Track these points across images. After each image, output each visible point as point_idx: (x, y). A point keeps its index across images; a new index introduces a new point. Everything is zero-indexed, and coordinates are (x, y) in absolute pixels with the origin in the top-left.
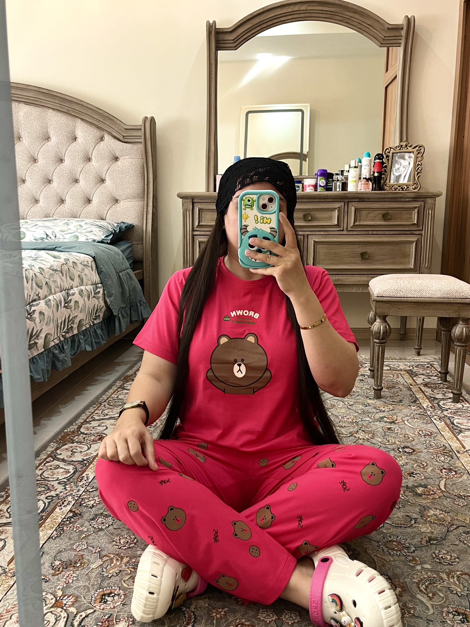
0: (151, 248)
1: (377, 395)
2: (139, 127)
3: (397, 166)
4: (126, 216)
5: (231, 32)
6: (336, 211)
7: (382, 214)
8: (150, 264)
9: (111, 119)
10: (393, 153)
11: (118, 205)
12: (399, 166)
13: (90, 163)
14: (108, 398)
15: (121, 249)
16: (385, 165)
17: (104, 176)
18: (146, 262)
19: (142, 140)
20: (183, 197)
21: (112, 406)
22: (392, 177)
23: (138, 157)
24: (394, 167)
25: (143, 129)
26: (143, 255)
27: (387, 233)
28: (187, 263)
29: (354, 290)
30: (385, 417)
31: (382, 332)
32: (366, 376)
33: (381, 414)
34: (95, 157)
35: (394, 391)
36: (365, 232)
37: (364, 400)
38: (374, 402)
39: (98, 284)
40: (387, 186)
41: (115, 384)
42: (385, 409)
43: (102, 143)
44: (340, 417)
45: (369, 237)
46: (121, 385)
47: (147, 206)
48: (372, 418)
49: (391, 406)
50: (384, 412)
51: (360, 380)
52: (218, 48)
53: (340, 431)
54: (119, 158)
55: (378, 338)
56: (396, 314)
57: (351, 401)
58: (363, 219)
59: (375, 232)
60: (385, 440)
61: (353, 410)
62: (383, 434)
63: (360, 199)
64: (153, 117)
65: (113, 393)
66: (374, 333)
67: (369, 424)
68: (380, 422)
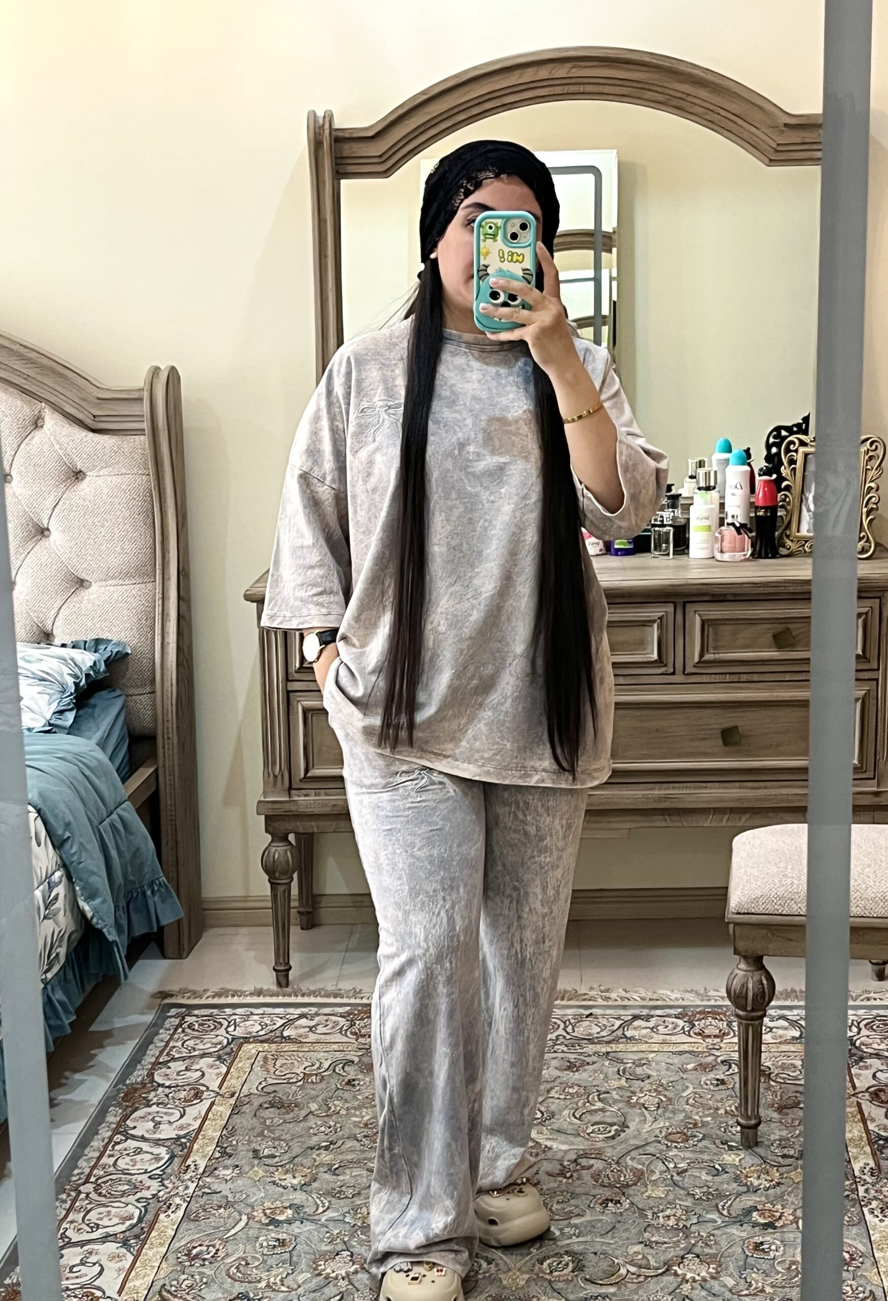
0: (177, 710)
1: (748, 1139)
2: (136, 395)
4: (107, 623)
5: (373, 138)
6: (655, 625)
7: (772, 632)
8: (176, 751)
9: (61, 375)
10: (806, 455)
11: (85, 593)
14: (93, 1168)
15: (98, 735)
16: (785, 484)
17: (45, 522)
18: (164, 747)
19: (146, 425)
21: (105, 1196)
22: (806, 515)
23: (136, 470)
24: (810, 491)
25: (144, 397)
26: (156, 720)
27: (787, 679)
28: (274, 763)
29: (708, 822)
30: (755, 1209)
31: (750, 994)
32: (733, 1066)
33: (748, 1201)
34: (20, 473)
35: (793, 1120)
36: (732, 676)
37: (715, 1154)
38: (737, 1159)
39: (53, 874)
40: (792, 541)
41: (104, 1117)
42: (760, 1181)
43: (38, 435)
44: (649, 1214)
45: (741, 688)
46: (119, 1124)
47: (163, 599)
48: (725, 1212)
49: (777, 1170)
50: (756, 1191)
51: (717, 1080)
52: (340, 174)
53: (644, 1257)
54: (84, 474)
55: (744, 1008)
56: (783, 951)
57: (684, 1159)
58: (724, 646)
59: (756, 677)
60: (743, 1281)
61: (683, 1188)
62: (741, 1263)
63: (713, 595)
64: (173, 370)
65: (102, 1149)
66: (732, 995)
67: (715, 1232)
68: (741, 1225)
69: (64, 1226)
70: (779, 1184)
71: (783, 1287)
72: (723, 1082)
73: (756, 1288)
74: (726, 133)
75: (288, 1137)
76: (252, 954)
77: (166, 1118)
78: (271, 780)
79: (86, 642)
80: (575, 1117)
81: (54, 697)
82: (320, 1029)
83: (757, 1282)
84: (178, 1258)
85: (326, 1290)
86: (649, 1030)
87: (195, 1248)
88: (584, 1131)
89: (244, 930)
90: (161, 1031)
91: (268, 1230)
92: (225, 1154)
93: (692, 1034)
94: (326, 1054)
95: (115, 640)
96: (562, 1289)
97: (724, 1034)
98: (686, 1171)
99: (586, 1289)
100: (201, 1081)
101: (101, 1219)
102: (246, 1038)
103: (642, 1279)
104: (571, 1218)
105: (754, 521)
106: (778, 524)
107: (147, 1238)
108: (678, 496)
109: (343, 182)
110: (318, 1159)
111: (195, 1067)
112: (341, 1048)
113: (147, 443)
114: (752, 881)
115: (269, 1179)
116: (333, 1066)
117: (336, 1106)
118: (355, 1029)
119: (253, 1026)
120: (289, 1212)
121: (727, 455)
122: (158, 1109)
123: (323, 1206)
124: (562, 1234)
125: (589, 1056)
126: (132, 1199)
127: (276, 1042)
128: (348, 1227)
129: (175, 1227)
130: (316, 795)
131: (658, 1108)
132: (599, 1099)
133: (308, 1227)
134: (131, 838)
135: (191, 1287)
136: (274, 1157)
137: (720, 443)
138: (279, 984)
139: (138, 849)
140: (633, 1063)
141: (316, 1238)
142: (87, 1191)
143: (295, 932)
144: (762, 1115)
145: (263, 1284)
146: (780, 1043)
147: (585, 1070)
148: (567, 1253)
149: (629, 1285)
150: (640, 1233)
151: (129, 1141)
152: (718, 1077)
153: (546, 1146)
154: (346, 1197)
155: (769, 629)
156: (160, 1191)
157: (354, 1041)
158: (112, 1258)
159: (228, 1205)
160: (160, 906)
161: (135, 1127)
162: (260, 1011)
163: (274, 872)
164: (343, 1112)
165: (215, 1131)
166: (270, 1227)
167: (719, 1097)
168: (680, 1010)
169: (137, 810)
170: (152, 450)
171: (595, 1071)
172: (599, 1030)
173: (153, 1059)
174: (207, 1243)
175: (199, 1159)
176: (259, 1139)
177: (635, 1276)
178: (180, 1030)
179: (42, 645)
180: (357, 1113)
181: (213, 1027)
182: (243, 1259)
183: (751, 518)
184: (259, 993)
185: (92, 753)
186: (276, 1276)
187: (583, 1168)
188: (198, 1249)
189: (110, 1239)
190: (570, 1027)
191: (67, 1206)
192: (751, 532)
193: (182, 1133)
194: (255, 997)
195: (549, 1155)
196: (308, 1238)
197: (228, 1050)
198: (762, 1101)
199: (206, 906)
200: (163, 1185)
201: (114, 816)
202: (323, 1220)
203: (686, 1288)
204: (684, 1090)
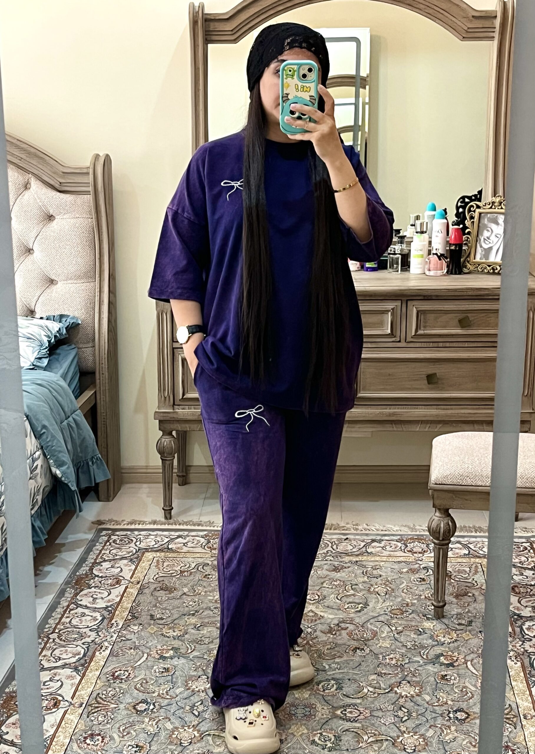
0: (108, 358)
1: (438, 614)
2: (85, 171)
3: (486, 234)
4: (67, 305)
5: (227, 19)
6: (390, 313)
7: (458, 318)
8: (107, 381)
9: (41, 158)
11: (54, 288)
12: (489, 233)
15: (61, 371)
17: (31, 246)
18: (100, 379)
21: (64, 641)
22: (479, 249)
23: (85, 216)
24: (482, 235)
25: (91, 171)
26: (95, 363)
27: (467, 346)
28: (164, 390)
29: (417, 428)
30: (442, 655)
31: (442, 530)
32: (430, 570)
33: (438, 650)
34: (17, 216)
35: (464, 602)
36: (434, 344)
37: (419, 622)
38: (432, 626)
39: (35, 453)
40: (471, 264)
41: (64, 594)
42: (445, 639)
43: (27, 194)
44: (381, 656)
45: (439, 351)
46: (72, 598)
47: (100, 292)
48: (425, 657)
49: (455, 633)
50: (442, 645)
51: (421, 578)
52: (208, 41)
53: (378, 683)
54: (54, 217)
55: (438, 539)
56: (462, 506)
57: (401, 625)
58: (430, 326)
59: (448, 345)
60: (434, 698)
61: (401, 642)
62: (434, 686)
63: (424, 296)
64: (107, 156)
65: (62, 613)
66: (431, 531)
67: (419, 668)
68: (434, 665)
69: (40, 658)
70: (456, 641)
71: (459, 701)
72: (424, 580)
73: (442, 702)
74: (437, 21)
75: (171, 608)
76: (150, 500)
77: (99, 596)
78: (163, 400)
79: (54, 316)
80: (338, 599)
81: (36, 349)
82: (190, 544)
83: (443, 698)
84: (108, 678)
85: (192, 698)
86: (381, 549)
87: (117, 672)
88: (343, 607)
89: (145, 485)
90: (97, 544)
91: (159, 662)
92: (134, 617)
93: (406, 551)
94: (192, 559)
95: (72, 315)
96: (329, 700)
97: (424, 551)
98: (402, 632)
99: (343, 700)
100: (120, 574)
101: (61, 654)
102: (147, 549)
103: (376, 695)
104: (335, 658)
105: (449, 253)
106: (463, 254)
107: (89, 666)
108: (403, 237)
109: (209, 45)
110: (188, 621)
111: (117, 565)
112: (201, 556)
113: (91, 199)
114: (445, 465)
115: (160, 633)
116: (197, 566)
117: (199, 590)
118: (210, 545)
119: (151, 542)
120: (172, 652)
121: (433, 213)
122: (95, 590)
123: (191, 649)
124: (330, 668)
125: (346, 563)
126: (80, 643)
127: (164, 552)
128: (205, 661)
129: (105, 660)
130: (189, 409)
131: (386, 594)
132: (352, 588)
133: (182, 661)
134: (81, 432)
135: (113, 696)
136: (162, 619)
137: (430, 204)
138: (166, 518)
139: (84, 438)
140: (372, 568)
141: (187, 667)
142: (54, 637)
143: (175, 486)
144: (446, 599)
145: (156, 694)
146: (457, 557)
147: (343, 572)
148: (333, 679)
149: (369, 698)
150: (375, 668)
151: (79, 608)
152: (421, 577)
153: (321, 616)
154: (205, 644)
155: (456, 317)
156: (96, 638)
157: (209, 552)
158: (69, 677)
159: (136, 648)
160: (96, 470)
161: (81, 600)
162: (155, 533)
163: (164, 453)
164: (203, 593)
165: (128, 603)
166: (160, 661)
167: (421, 589)
168: (399, 537)
169: (84, 415)
170: (95, 204)
171: (350, 572)
172: (352, 548)
173: (93, 561)
174: (124, 669)
175: (119, 620)
176: (154, 608)
177: (372, 693)
178: (108, 544)
179: (29, 318)
180: (211, 594)
181: (127, 542)
182: (145, 679)
183: (447, 250)
184: (154, 522)
185: (58, 382)
186: (163, 690)
187: (343, 629)
188: (119, 672)
189: (67, 666)
190: (335, 546)
191: (42, 646)
192: (447, 258)
193: (109, 604)
194: (152, 525)
195: (322, 621)
196: (182, 668)
197: (136, 556)
198: (447, 592)
199: (123, 471)
200: (98, 635)
201: (71, 419)
202: (191, 657)
203: (402, 700)
204: (401, 584)
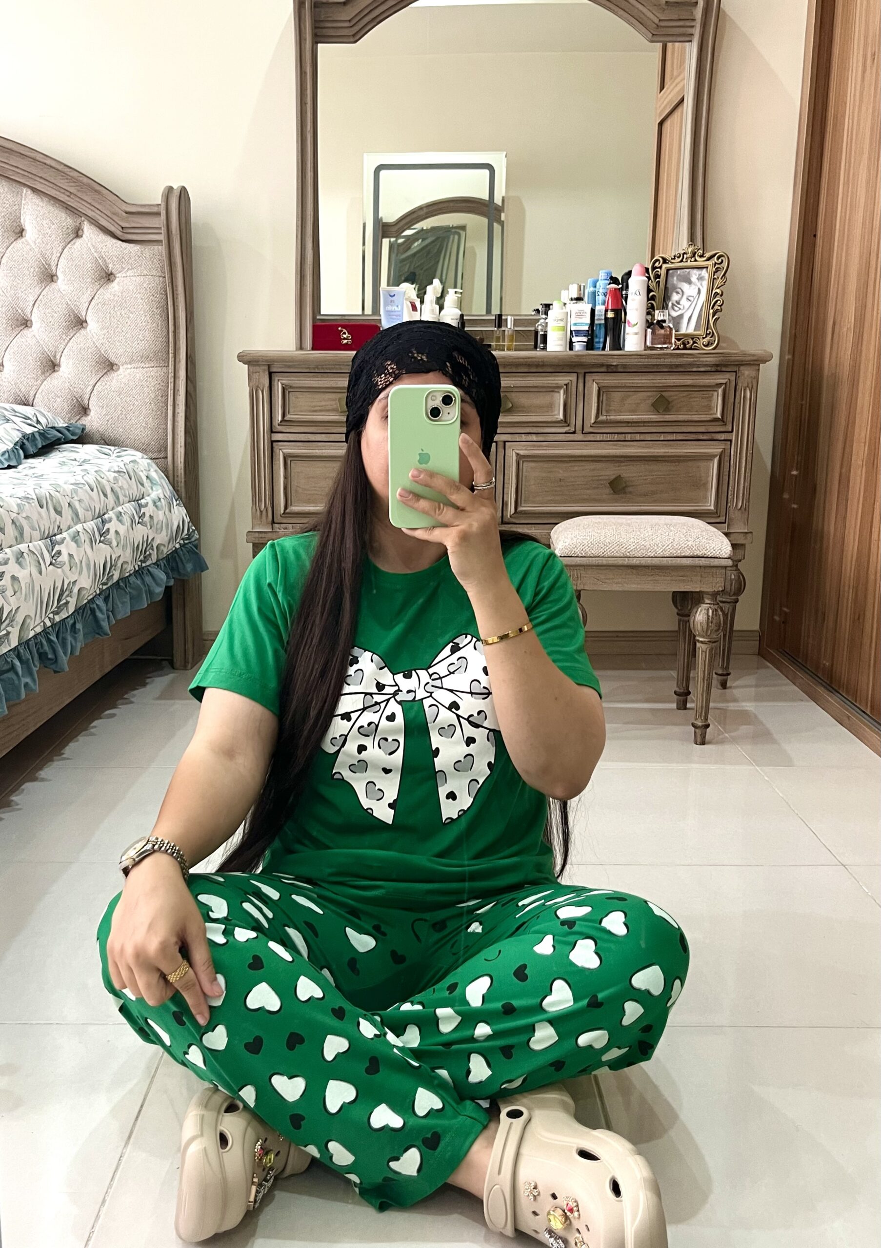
0: (185, 467)
2: (155, 209)
3: (675, 297)
6: (562, 391)
7: (651, 399)
11: (114, 375)
12: (679, 296)
13: (53, 285)
17: (84, 314)
19: (162, 237)
20: (250, 360)
23: (154, 273)
24: (670, 299)
25: (163, 213)
27: (662, 439)
28: (260, 500)
34: (64, 272)
36: (620, 435)
43: (78, 242)
47: (175, 377)
52: (317, 38)
54: (114, 275)
58: (614, 410)
59: (638, 437)
64: (183, 189)
78: (258, 514)
113: (164, 252)
155: (649, 397)
